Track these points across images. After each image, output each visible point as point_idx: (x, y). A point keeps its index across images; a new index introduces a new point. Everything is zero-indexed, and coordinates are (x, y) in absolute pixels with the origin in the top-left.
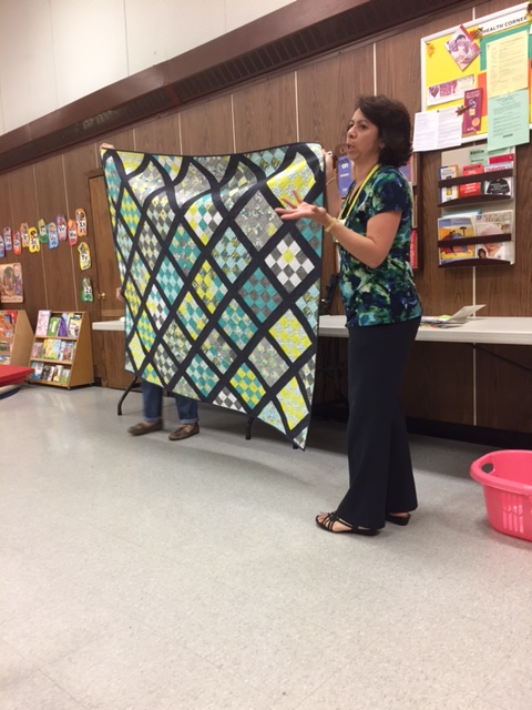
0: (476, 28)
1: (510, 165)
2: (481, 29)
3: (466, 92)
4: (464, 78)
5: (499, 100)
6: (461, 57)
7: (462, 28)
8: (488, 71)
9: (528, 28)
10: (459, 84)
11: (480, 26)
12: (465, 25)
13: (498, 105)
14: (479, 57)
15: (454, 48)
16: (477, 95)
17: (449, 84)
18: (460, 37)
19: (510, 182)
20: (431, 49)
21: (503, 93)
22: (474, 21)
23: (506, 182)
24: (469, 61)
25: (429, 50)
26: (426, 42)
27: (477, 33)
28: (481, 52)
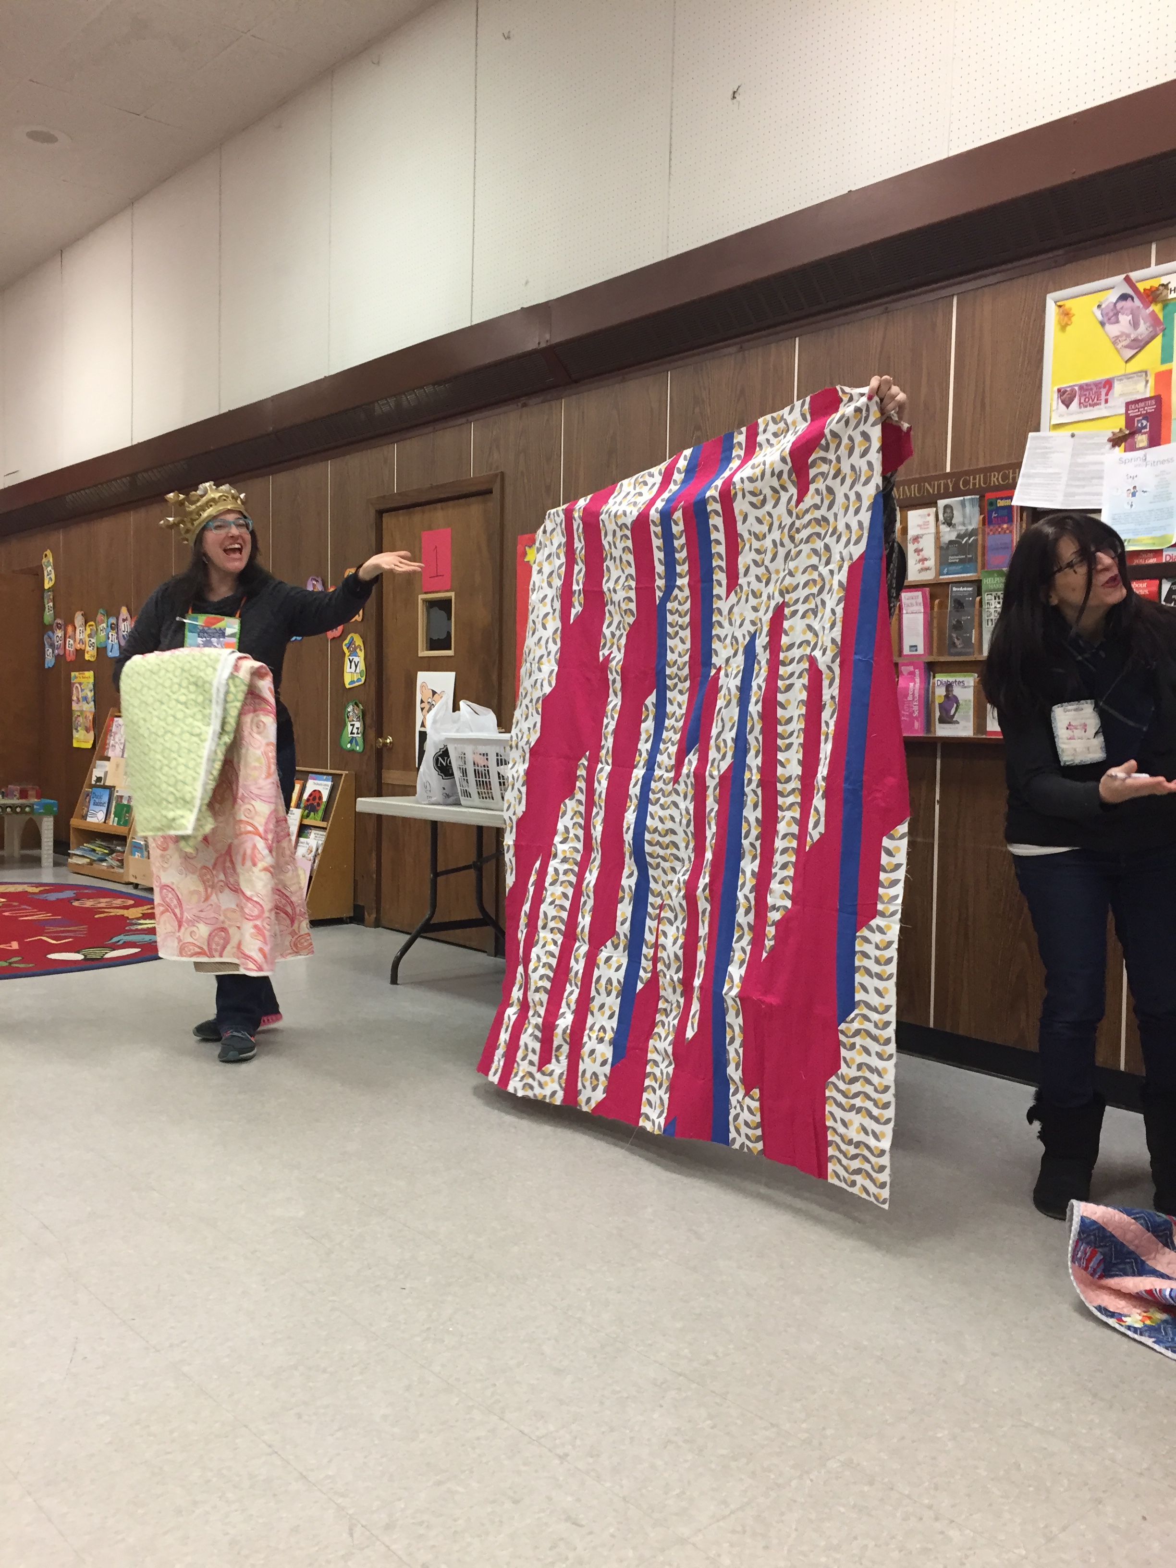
0: (1155, 283)
2: (1165, 286)
3: (1128, 404)
4: (1128, 376)
7: (1128, 280)
10: (1118, 387)
11: (1164, 280)
12: (1134, 275)
15: (1112, 316)
16: (1150, 409)
17: (1097, 384)
18: (1124, 297)
20: (1066, 315)
22: (1154, 269)
24: (1139, 345)
25: (1062, 317)
26: (1055, 302)
27: (1159, 292)
28: (1164, 330)
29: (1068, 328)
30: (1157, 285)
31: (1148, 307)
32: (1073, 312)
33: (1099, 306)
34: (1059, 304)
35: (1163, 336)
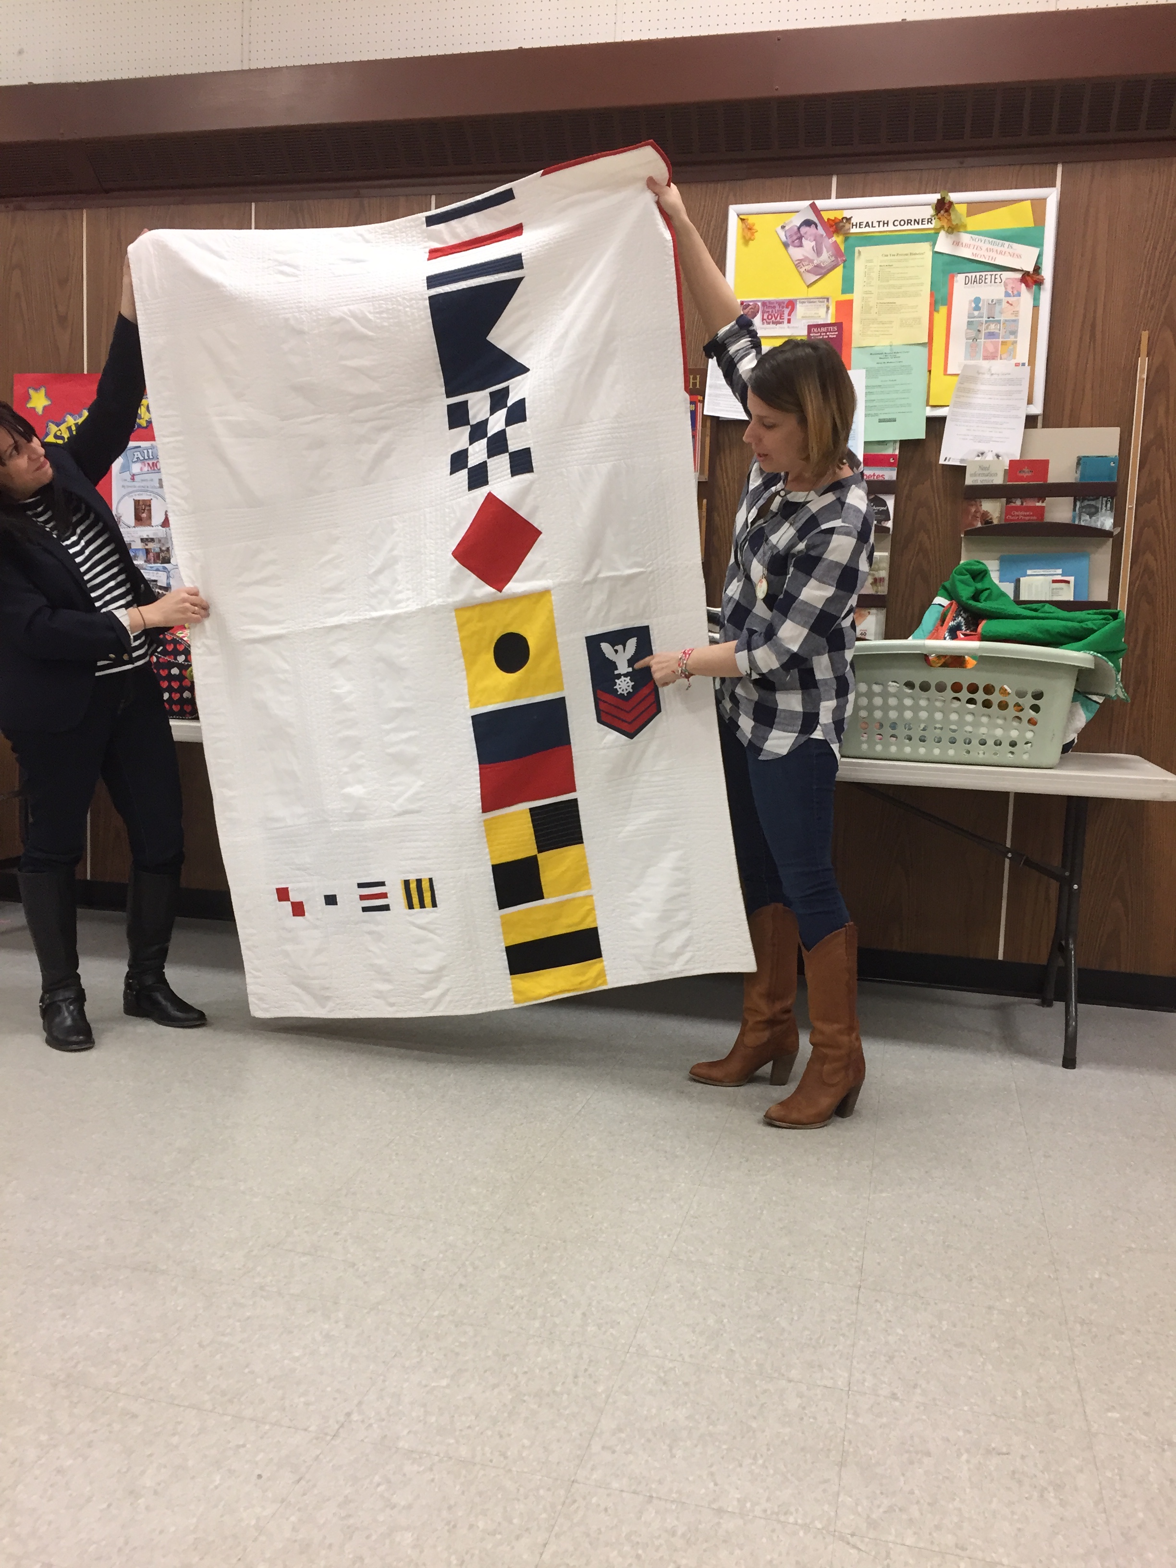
0: (839, 215)
1: (890, 474)
2: (848, 220)
3: (810, 327)
4: (810, 300)
5: (873, 353)
6: (806, 259)
7: (813, 206)
8: (857, 297)
9: (931, 238)
10: (800, 309)
11: (847, 214)
12: (820, 204)
13: (872, 363)
14: (839, 270)
15: (796, 239)
16: (833, 335)
17: (780, 303)
18: (808, 223)
19: (890, 502)
20: (748, 232)
21: (882, 343)
22: (833, 202)
23: (884, 504)
24: (822, 272)
25: (746, 230)
26: (738, 215)
27: (841, 224)
28: (845, 261)
29: (751, 242)
30: (840, 218)
31: (830, 237)
32: (756, 227)
33: (783, 227)
34: (742, 217)
35: (844, 267)
